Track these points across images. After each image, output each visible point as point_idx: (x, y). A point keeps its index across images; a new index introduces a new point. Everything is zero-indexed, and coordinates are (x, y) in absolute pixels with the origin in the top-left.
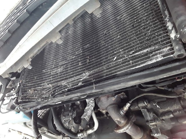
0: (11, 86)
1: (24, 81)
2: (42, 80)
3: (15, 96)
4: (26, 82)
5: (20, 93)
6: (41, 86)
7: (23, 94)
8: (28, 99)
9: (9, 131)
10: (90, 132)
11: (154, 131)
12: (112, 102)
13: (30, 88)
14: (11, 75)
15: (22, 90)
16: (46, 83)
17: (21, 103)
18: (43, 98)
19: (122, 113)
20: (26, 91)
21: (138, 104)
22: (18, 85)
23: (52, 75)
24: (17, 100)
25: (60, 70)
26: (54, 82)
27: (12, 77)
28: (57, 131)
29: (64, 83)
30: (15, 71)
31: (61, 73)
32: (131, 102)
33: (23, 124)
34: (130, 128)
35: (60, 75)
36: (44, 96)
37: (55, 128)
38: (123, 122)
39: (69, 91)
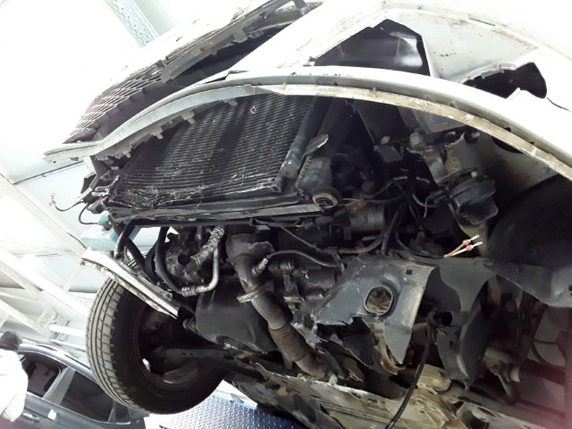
0: (106, 177)
1: (127, 175)
2: (150, 180)
3: (107, 193)
4: (129, 178)
5: (115, 191)
6: (144, 189)
7: (118, 193)
8: (123, 202)
9: (83, 263)
10: (202, 289)
11: (295, 318)
12: (246, 251)
13: (130, 188)
14: (112, 162)
15: (120, 188)
16: (152, 187)
17: (112, 205)
18: (142, 206)
19: (253, 270)
20: (124, 190)
21: (279, 264)
22: (117, 179)
23: (164, 178)
24: (107, 200)
25: (176, 173)
26: (162, 188)
27: (113, 165)
28: (155, 274)
29: (173, 193)
30: (112, 156)
31: (175, 177)
32: (269, 257)
33: (109, 253)
34: (256, 296)
35: (173, 181)
36: (144, 204)
37: (154, 268)
38: (250, 285)
39: (175, 204)
